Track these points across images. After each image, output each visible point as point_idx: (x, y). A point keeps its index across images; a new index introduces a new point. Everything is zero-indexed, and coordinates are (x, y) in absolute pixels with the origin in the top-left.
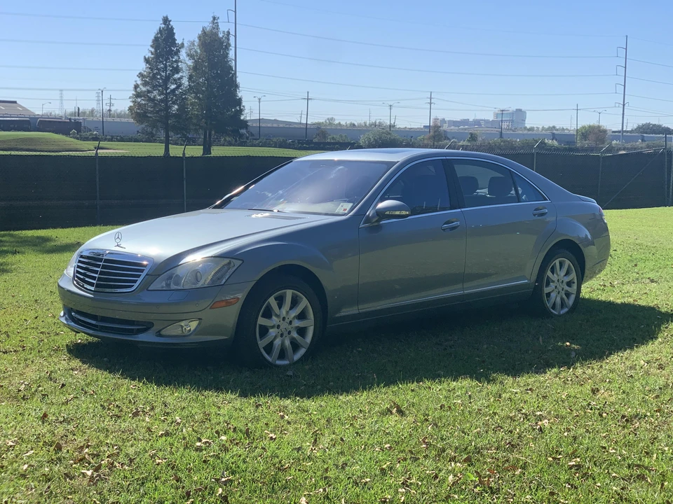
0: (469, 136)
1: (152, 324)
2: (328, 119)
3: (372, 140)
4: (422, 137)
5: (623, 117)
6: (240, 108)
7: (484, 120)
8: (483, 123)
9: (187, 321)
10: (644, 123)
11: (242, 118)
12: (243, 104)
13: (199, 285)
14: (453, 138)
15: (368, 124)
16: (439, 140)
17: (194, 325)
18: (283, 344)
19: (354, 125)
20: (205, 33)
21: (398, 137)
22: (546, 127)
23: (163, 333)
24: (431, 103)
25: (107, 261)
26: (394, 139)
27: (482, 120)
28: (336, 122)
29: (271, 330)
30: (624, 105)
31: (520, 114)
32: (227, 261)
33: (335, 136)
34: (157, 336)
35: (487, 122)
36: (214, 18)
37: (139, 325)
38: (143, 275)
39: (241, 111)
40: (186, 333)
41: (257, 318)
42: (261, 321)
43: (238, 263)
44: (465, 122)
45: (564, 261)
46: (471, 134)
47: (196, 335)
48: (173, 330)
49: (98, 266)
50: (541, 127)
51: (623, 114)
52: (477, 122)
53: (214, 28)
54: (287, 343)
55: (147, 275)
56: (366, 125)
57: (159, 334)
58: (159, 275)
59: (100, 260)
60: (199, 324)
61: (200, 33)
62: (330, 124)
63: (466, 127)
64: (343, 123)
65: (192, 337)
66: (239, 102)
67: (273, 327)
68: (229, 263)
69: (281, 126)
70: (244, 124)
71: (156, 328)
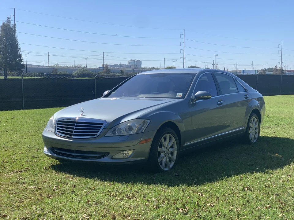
0: (120, 71)
1: (108, 153)
2: (56, 64)
3: (79, 73)
4: (100, 72)
5: (184, 63)
6: (21, 58)
7: (124, 65)
8: (123, 66)
9: (127, 151)
10: (191, 66)
11: (22, 63)
12: (22, 57)
13: (132, 133)
14: (114, 72)
15: (74, 66)
16: (108, 73)
17: (130, 153)
18: (166, 160)
19: (68, 67)
20: (4, 24)
21: (90, 72)
22: (150, 67)
23: (114, 157)
24: (103, 57)
25: (78, 123)
26: (89, 73)
27: (123, 65)
28: (60, 66)
29: (161, 154)
30: (184, 58)
31: (139, 62)
32: (143, 120)
33: (61, 72)
34: (111, 159)
35: (125, 65)
36: (8, 18)
37: (100, 154)
38: (102, 129)
39: (21, 60)
40: (126, 157)
41: (158, 148)
42: (159, 149)
43: (149, 121)
44: (116, 65)
45: (254, 119)
46: (121, 70)
47: (132, 157)
48: (120, 156)
49: (74, 125)
50: (148, 68)
51: (184, 62)
52: (121, 66)
53: (8, 23)
54: (168, 160)
55: (104, 129)
56: (73, 67)
57: (112, 158)
58: (110, 129)
59: (75, 122)
60: (133, 152)
61: (2, 25)
62: (57, 66)
63: (118, 67)
64: (63, 66)
65: (129, 159)
66: (20, 56)
67: (162, 152)
68: (144, 122)
69: (36, 67)
70: (23, 66)
71: (111, 155)
